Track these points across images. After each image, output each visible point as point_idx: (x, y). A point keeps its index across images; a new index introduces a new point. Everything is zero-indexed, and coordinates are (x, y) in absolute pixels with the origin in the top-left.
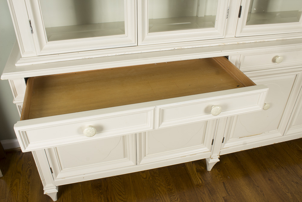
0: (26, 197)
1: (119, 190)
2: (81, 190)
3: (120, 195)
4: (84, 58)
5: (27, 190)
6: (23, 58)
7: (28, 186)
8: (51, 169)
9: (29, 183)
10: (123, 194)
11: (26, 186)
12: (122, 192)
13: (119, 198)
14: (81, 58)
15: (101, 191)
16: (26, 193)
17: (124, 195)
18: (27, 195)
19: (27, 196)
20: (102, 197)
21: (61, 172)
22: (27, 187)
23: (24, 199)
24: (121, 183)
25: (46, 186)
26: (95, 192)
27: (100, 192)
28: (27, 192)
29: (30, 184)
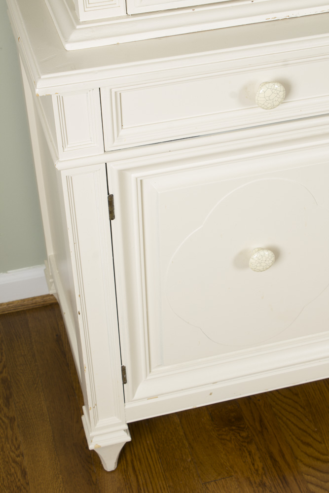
0: (15, 461)
1: (300, 429)
2: (182, 433)
3: (308, 445)
4: (271, 17)
5: (12, 440)
6: (84, 23)
7: (12, 429)
8: (124, 369)
9: (12, 420)
10: (315, 439)
11: (6, 428)
12: (310, 435)
13: (306, 453)
14: (262, 18)
15: (244, 434)
16: (12, 451)
17: (320, 443)
18: (18, 456)
19: (18, 459)
20: (253, 451)
21: (148, 378)
22: (10, 432)
23: (13, 470)
24: (301, 406)
25: (99, 425)
26: (228, 438)
27: (242, 437)
28: (13, 448)
29: (16, 423)
